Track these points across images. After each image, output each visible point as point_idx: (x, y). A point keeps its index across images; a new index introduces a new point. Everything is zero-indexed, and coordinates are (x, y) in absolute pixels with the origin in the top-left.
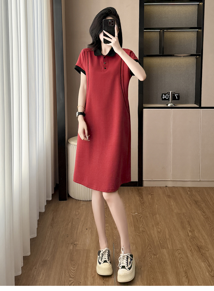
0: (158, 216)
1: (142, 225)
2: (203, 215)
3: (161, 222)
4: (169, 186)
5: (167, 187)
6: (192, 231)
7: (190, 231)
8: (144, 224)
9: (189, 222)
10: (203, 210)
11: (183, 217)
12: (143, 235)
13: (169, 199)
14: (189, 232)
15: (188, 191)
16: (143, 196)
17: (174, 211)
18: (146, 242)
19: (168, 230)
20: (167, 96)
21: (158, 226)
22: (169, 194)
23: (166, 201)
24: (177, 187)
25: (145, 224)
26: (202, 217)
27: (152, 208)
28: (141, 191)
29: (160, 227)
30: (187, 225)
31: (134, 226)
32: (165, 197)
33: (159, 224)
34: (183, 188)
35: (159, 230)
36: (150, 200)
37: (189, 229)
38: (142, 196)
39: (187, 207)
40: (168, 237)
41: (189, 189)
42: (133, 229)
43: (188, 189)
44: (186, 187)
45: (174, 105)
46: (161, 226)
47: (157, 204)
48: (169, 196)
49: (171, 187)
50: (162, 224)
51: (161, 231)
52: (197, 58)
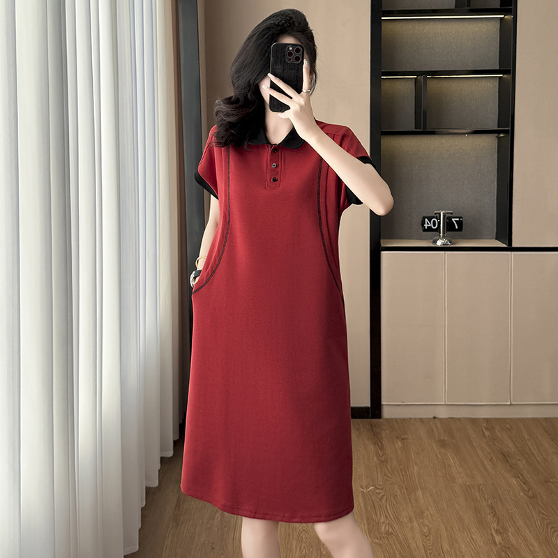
0: (420, 493)
1: (386, 516)
2: (524, 490)
3: (428, 509)
4: (440, 417)
5: (436, 421)
6: (502, 531)
7: (497, 531)
8: (389, 515)
9: (492, 507)
10: (522, 476)
11: (477, 494)
12: (390, 544)
13: (443, 451)
14: (495, 535)
15: (486, 429)
16: (384, 443)
17: (457, 480)
19: (447, 530)
20: (434, 221)
21: (421, 520)
22: (442, 438)
23: (437, 456)
24: (459, 419)
25: (391, 516)
26: (522, 494)
27: (407, 475)
28: (378, 431)
29: (426, 521)
30: (489, 516)
31: (368, 519)
32: (434, 446)
33: (425, 515)
34: (474, 421)
35: (425, 531)
36: (400, 452)
37: (495, 525)
38: (381, 443)
39: (487, 470)
40: (446, 546)
41: (488, 423)
42: (366, 527)
43: (485, 425)
44: (478, 419)
45: (450, 242)
46: (430, 518)
47: (416, 464)
48: (442, 443)
49: (446, 419)
50: (431, 514)
51: (430, 532)
52: (499, 138)
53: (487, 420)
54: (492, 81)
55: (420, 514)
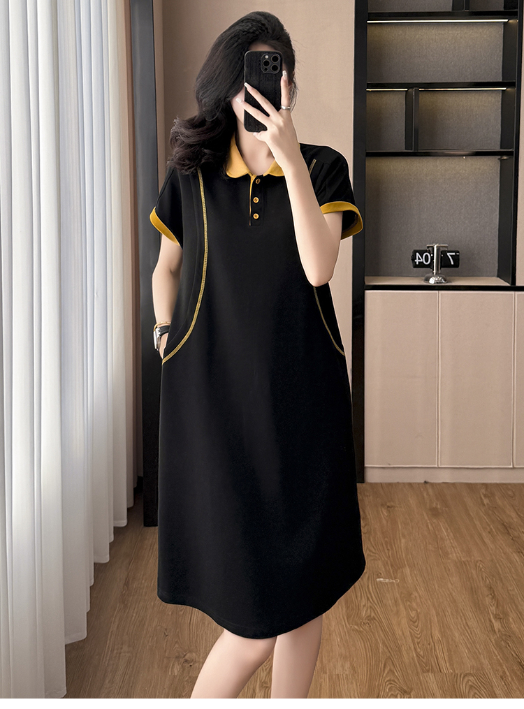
0: (407, 571)
1: (368, 598)
3: (417, 591)
4: (432, 482)
5: (428, 486)
6: (502, 616)
7: (496, 616)
8: (372, 597)
9: (491, 588)
11: (474, 572)
12: (371, 631)
13: (435, 521)
14: (493, 621)
15: (485, 496)
16: (367, 512)
17: (450, 556)
18: (380, 651)
19: (438, 614)
20: (427, 256)
21: (409, 603)
22: (434, 505)
23: (427, 526)
24: (454, 484)
25: (374, 599)
27: (392, 548)
29: (414, 605)
30: (487, 599)
31: (347, 602)
32: (425, 515)
33: (413, 596)
34: (471, 487)
35: (413, 616)
36: (384, 522)
37: (494, 609)
38: (364, 512)
39: (485, 544)
40: (437, 635)
41: (486, 490)
42: (344, 611)
43: (483, 491)
44: (476, 484)
45: (445, 281)
46: (419, 600)
47: (404, 536)
48: (435, 513)
49: (439, 484)
51: (418, 616)
52: (501, 161)
53: (486, 485)
54: (494, 95)
55: (408, 596)
